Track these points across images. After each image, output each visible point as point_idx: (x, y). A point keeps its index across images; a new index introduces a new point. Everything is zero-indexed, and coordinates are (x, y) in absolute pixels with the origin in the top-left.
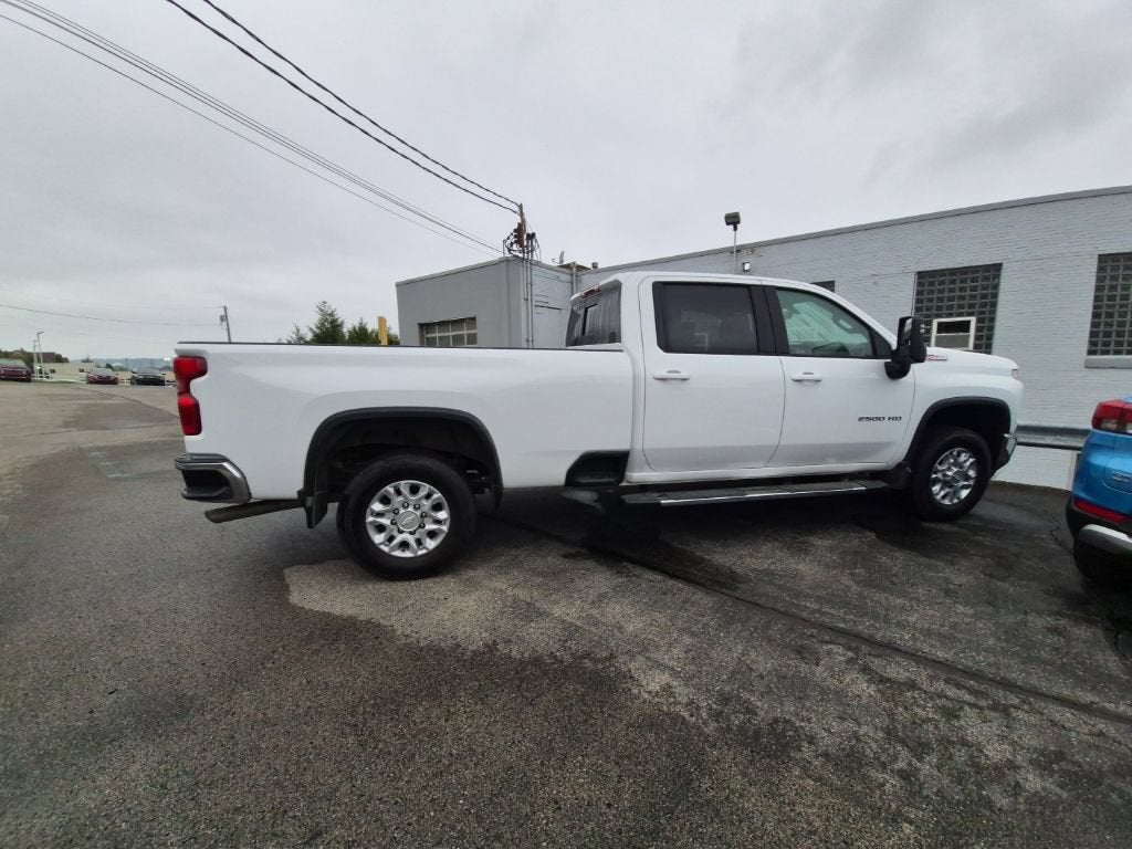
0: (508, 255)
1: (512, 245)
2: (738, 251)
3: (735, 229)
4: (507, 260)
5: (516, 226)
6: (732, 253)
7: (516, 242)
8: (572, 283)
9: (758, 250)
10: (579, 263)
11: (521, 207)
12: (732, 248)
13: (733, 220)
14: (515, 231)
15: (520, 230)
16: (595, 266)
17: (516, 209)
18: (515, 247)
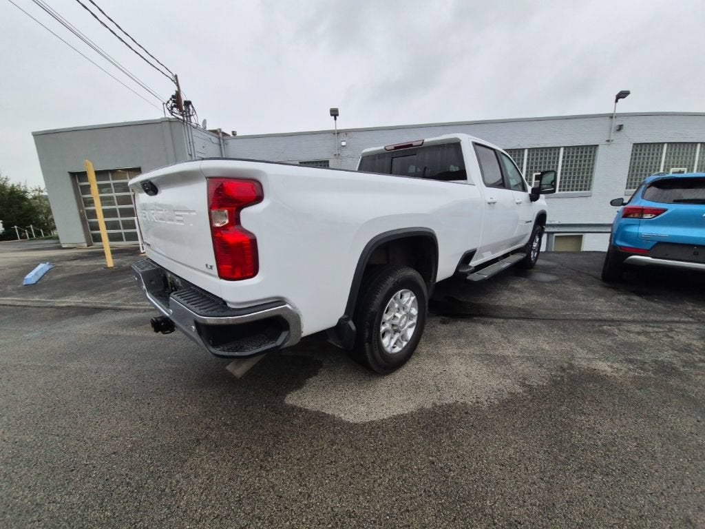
0: (169, 115)
1: (172, 109)
2: (338, 133)
3: (335, 119)
4: (170, 121)
5: (174, 93)
6: (334, 134)
7: (175, 106)
8: (220, 145)
9: (350, 134)
10: (223, 130)
11: (176, 76)
12: (334, 131)
13: (334, 113)
14: (173, 97)
15: (177, 98)
16: (234, 133)
17: (174, 79)
18: (175, 109)
